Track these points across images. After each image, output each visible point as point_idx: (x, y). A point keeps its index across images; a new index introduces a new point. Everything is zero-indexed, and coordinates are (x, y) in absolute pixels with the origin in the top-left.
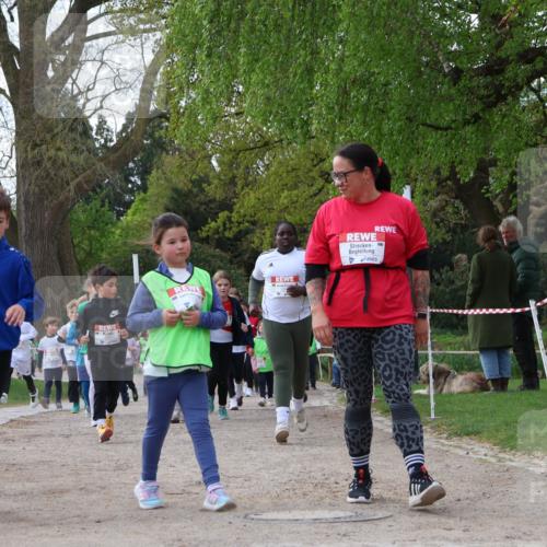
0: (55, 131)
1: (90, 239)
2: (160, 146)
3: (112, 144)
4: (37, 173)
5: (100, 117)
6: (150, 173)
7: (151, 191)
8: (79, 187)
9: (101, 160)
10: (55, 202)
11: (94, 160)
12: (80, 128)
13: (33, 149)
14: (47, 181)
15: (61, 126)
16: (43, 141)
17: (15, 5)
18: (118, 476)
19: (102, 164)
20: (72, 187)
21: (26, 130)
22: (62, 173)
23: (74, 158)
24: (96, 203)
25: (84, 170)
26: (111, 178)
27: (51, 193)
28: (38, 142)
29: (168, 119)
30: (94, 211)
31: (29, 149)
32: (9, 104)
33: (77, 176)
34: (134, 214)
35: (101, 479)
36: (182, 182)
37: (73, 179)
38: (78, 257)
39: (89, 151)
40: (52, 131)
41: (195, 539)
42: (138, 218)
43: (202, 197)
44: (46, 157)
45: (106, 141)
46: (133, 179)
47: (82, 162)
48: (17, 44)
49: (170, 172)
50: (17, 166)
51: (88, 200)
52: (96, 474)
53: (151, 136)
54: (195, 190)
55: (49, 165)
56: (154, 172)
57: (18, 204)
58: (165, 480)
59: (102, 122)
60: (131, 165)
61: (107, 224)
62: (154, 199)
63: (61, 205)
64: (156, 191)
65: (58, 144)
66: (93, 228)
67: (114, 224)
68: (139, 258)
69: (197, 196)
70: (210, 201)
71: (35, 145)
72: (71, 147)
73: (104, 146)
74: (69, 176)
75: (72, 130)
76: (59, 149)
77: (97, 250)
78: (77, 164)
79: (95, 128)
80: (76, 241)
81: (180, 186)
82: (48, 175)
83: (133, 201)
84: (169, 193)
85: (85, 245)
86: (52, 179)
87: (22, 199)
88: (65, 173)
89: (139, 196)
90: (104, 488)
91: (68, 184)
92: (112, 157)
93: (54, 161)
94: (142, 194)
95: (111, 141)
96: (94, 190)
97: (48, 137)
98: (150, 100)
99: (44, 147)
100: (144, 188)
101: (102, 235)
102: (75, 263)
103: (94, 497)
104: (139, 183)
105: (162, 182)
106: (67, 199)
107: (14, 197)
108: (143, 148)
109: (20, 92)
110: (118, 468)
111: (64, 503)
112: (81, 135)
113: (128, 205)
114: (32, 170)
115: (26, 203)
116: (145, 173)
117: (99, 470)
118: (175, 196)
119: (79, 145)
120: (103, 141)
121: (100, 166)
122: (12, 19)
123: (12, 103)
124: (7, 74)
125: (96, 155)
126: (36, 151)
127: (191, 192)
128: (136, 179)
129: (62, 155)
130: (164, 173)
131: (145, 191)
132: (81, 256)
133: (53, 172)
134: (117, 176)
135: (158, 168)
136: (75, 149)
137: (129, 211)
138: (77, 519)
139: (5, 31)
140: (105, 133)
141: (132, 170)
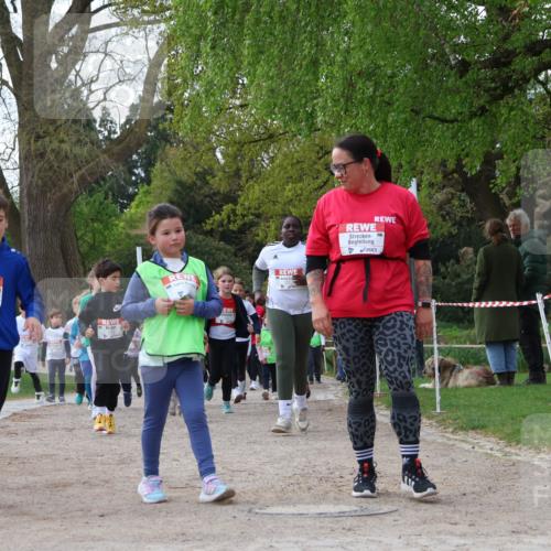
0: (58, 123)
1: (94, 232)
2: (165, 138)
3: (116, 136)
4: (39, 165)
6: (154, 165)
7: (156, 183)
8: (82, 178)
9: (105, 152)
10: (58, 194)
11: (98, 152)
12: (83, 120)
13: (36, 141)
14: (50, 174)
16: (47, 133)
18: (121, 470)
19: (105, 156)
20: (75, 179)
21: (29, 121)
22: (64, 165)
23: (77, 150)
24: (99, 196)
25: (87, 162)
26: (115, 170)
27: (55, 186)
28: (41, 133)
29: (172, 112)
31: (32, 141)
32: (12, 96)
33: (80, 169)
34: (137, 206)
35: (105, 473)
36: (185, 174)
37: (76, 171)
38: (81, 249)
39: (92, 143)
40: (55, 123)
41: (199, 533)
42: (141, 210)
43: (206, 190)
44: (49, 150)
45: (110, 133)
46: (136, 171)
47: (85, 154)
48: (20, 35)
49: (174, 166)
50: (20, 158)
51: (91, 192)
52: (100, 468)
53: (155, 128)
54: (199, 183)
55: (52, 158)
56: (158, 165)
57: (21, 196)
58: (168, 474)
59: (106, 114)
60: (135, 157)
61: (110, 217)
62: (159, 191)
63: (64, 197)
64: (160, 184)
65: (62, 135)
66: (96, 220)
67: (117, 217)
69: (201, 188)
70: (214, 194)
71: (38, 137)
72: (74, 140)
73: (108, 138)
74: (73, 168)
76: (62, 141)
77: (100, 242)
78: (81, 156)
79: (98, 120)
80: (79, 234)
81: (185, 178)
82: (51, 167)
83: (136, 194)
84: (173, 185)
85: (88, 238)
86: (55, 171)
87: (25, 191)
88: (69, 166)
89: (143, 189)
90: (107, 482)
91: (71, 177)
92: (116, 149)
93: (57, 153)
94: (146, 187)
95: (115, 132)
96: (97, 182)
97: (51, 129)
99: (47, 139)
100: (148, 181)
101: (106, 228)
102: (78, 257)
103: (98, 490)
104: (143, 175)
105: (166, 174)
106: (70, 191)
107: (17, 188)
108: (147, 141)
109: (24, 83)
110: (122, 462)
111: (68, 497)
112: (84, 127)
113: (131, 198)
114: (35, 162)
115: (29, 195)
116: (148, 165)
117: (102, 464)
118: (179, 188)
119: (82, 138)
120: (106, 133)
121: (104, 158)
122: (15, 10)
123: (15, 94)
124: (9, 65)
125: (100, 147)
126: (39, 143)
127: (195, 183)
128: (139, 171)
129: (66, 147)
130: (168, 166)
131: (149, 183)
132: (84, 248)
133: (56, 165)
134: (121, 168)
135: (162, 161)
136: (79, 141)
137: (133, 204)
138: (80, 513)
139: (9, 22)
140: (109, 125)
141: (136, 162)
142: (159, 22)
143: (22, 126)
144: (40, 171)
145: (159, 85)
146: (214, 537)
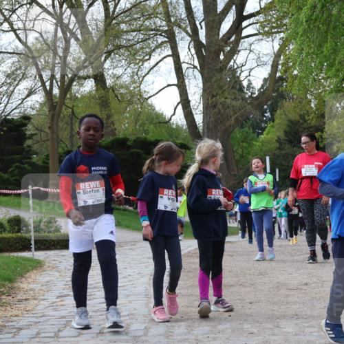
0: (224, 88)
1: (243, 148)
2: (282, 96)
3: (255, 96)
4: (213, 112)
5: (249, 80)
6: (276, 111)
7: (277, 121)
8: (237, 119)
9: (249, 104)
10: (224, 127)
11: (246, 104)
12: (238, 87)
13: (212, 98)
14: (219, 116)
15: (227, 86)
16: (217, 94)
17: (203, 20)
18: (261, 278)
19: (250, 106)
20: (233, 119)
21: (208, 88)
22: (227, 111)
23: (234, 103)
25: (240, 110)
26: (254, 115)
27: (221, 123)
28: (215, 94)
29: (287, 81)
30: (245, 132)
31: (210, 98)
32: (200, 74)
33: (236, 113)
34: (267, 134)
35: (251, 280)
36: (295, 117)
37: (233, 115)
39: (242, 99)
40: (222, 88)
41: (306, 315)
42: (269, 136)
43: (305, 125)
44: (218, 103)
45: (252, 93)
46: (266, 115)
47: (238, 105)
48: (204, 42)
49: (288, 110)
50: (203, 108)
51: (242, 126)
52: (248, 277)
53: (277, 91)
54: (301, 121)
55: (220, 107)
56: (278, 111)
57: (204, 129)
58: (287, 281)
59: (250, 83)
60: (266, 107)
61: (252, 140)
62: (279, 126)
63: (227, 129)
64: (280, 121)
65: (226, 95)
66: (244, 142)
67: (255, 140)
68: (270, 159)
69: (302, 124)
70: (310, 127)
71: (213, 96)
72: (233, 97)
73: (251, 97)
74: (232, 113)
75: (233, 88)
76: (227, 98)
77: (246, 154)
78: (236, 106)
79: (246, 87)
80: (235, 149)
81: (293, 119)
82: (220, 112)
83: (266, 127)
84: (286, 122)
85: (240, 151)
86: (222, 115)
87: (206, 126)
88: (230, 112)
89: (270, 124)
90: (252, 285)
91: (231, 117)
92: (255, 103)
93: (223, 104)
94: (272, 123)
95: (255, 93)
96: (245, 121)
97: (220, 91)
98: (277, 71)
99: (218, 97)
100: (272, 119)
101: (249, 146)
102: (234, 162)
103: (248, 289)
104: (270, 117)
105: (283, 116)
106: (230, 126)
107: (202, 124)
108: (272, 98)
109: (206, 67)
110: (260, 274)
112: (238, 90)
113: (263, 129)
114: (211, 110)
115: (208, 128)
116: (273, 111)
117: (250, 275)
118: (290, 124)
119: (237, 96)
120: (250, 94)
121: (249, 108)
122: (202, 28)
123: (201, 73)
124: (198, 58)
125: (246, 101)
126: (214, 99)
127: (299, 122)
128: (268, 114)
129: (228, 101)
130: (284, 111)
131: (273, 121)
132: (237, 157)
133: (222, 111)
134: (258, 113)
135: (281, 108)
136: (235, 98)
137: (265, 132)
138: (239, 301)
139: (198, 34)
140: (251, 89)
141: (266, 109)
142: (280, 32)
143: (204, 90)
144: (214, 115)
145: (280, 67)
146: (314, 317)
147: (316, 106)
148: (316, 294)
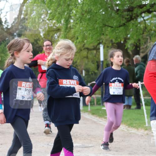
5: (6, 18)
9: (6, 32)
11: (4, 32)
30: (2, 48)
36: (31, 40)
39: (2, 29)
43: (37, 45)
45: (7, 26)
51: (1, 44)
54: (35, 43)
59: (6, 20)
70: (40, 47)
73: (7, 28)
79: (4, 22)
95: (9, 26)
96: (3, 41)
121: (5, 34)
125: (4, 30)
134: (11, 37)
140: (7, 24)
141: (16, 35)
146: (36, 152)
147: (44, 35)
148: (39, 139)
